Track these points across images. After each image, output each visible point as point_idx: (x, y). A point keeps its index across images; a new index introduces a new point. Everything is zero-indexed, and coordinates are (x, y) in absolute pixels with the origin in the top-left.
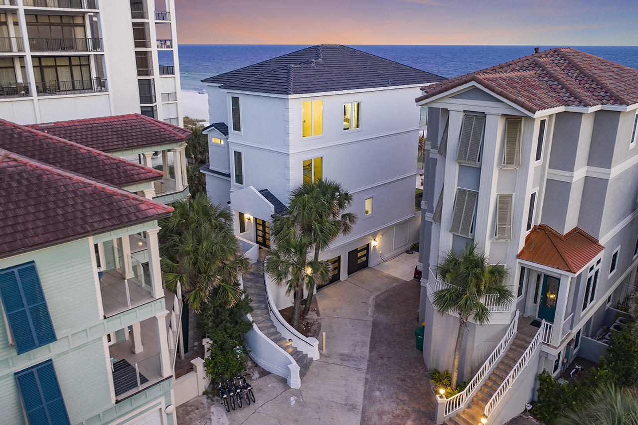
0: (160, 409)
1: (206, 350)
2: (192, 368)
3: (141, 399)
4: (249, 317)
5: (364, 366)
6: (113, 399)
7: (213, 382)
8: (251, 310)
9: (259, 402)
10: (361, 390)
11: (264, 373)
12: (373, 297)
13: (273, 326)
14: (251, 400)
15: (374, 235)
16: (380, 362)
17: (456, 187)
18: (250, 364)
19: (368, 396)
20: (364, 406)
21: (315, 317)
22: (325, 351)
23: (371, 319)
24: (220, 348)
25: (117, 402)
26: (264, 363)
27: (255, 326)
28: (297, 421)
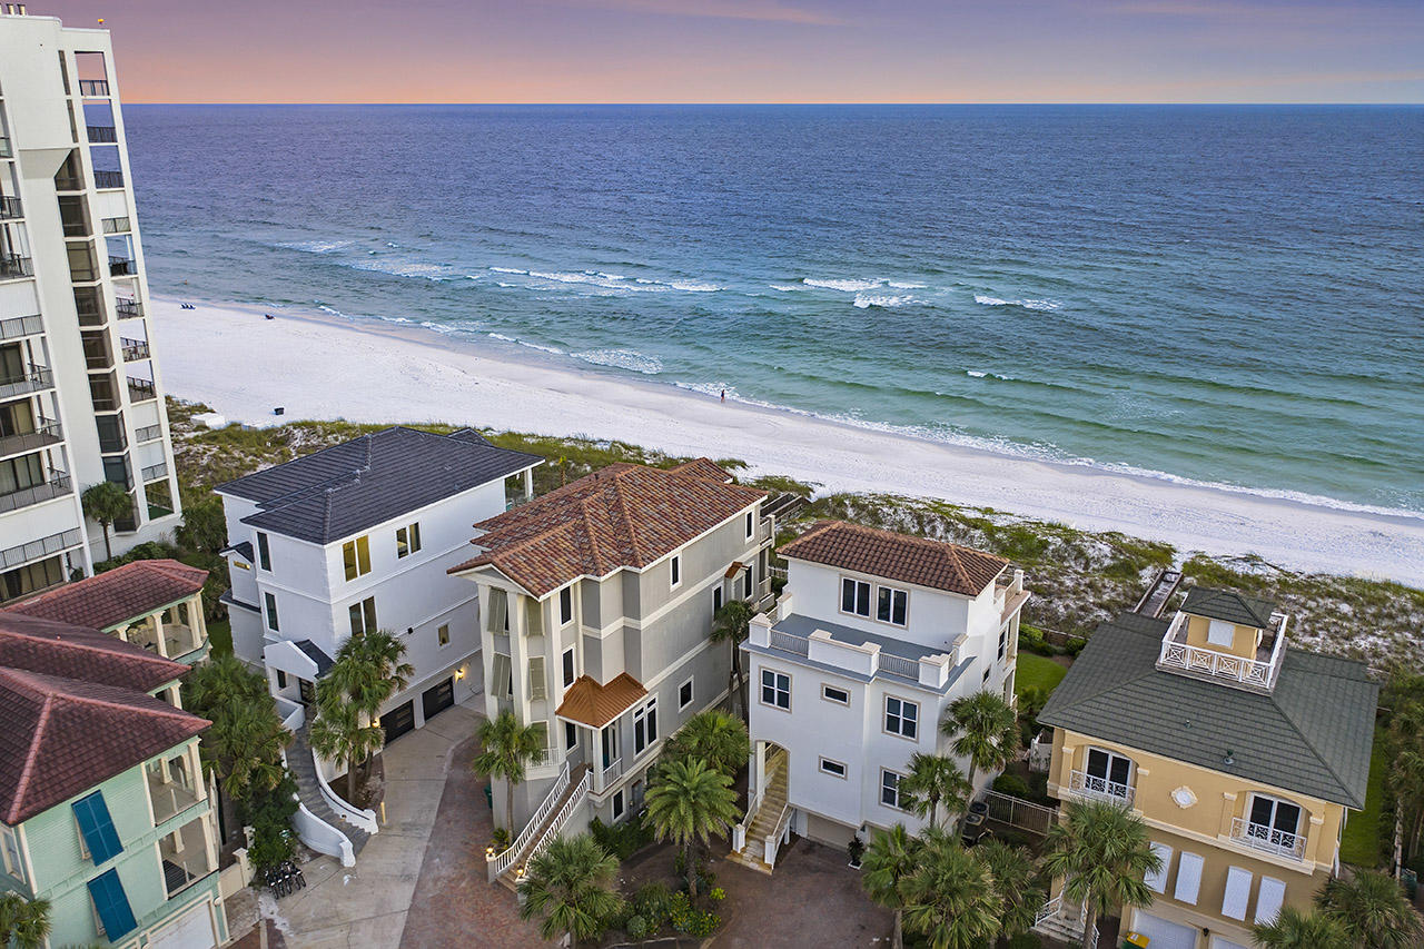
0: (209, 902)
1: (248, 839)
2: (234, 860)
3: (191, 894)
4: (296, 797)
5: (427, 834)
6: (166, 896)
7: (259, 872)
8: (297, 790)
9: (310, 886)
10: (420, 859)
11: (316, 855)
12: (453, 747)
13: (325, 803)
14: (301, 883)
15: (458, 667)
16: (446, 826)
18: (299, 847)
19: (426, 865)
20: (421, 875)
21: (379, 782)
22: (385, 823)
23: (446, 777)
24: (264, 835)
25: (170, 898)
26: (314, 845)
27: (302, 806)
28: (349, 898)
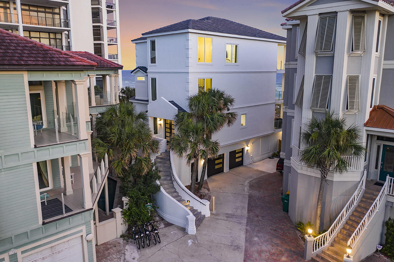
0: (82, 236)
1: (125, 204)
2: (112, 215)
3: (65, 224)
4: (158, 182)
5: (245, 221)
6: (41, 221)
7: (129, 229)
8: (159, 178)
10: (243, 236)
11: (168, 224)
12: (248, 181)
13: (176, 192)
14: (157, 241)
15: (247, 141)
16: (256, 219)
17: (314, 75)
19: (248, 240)
20: (246, 247)
21: (207, 192)
22: (214, 212)
23: (248, 194)
24: (136, 202)
25: (44, 224)
27: (162, 189)
28: (193, 256)
